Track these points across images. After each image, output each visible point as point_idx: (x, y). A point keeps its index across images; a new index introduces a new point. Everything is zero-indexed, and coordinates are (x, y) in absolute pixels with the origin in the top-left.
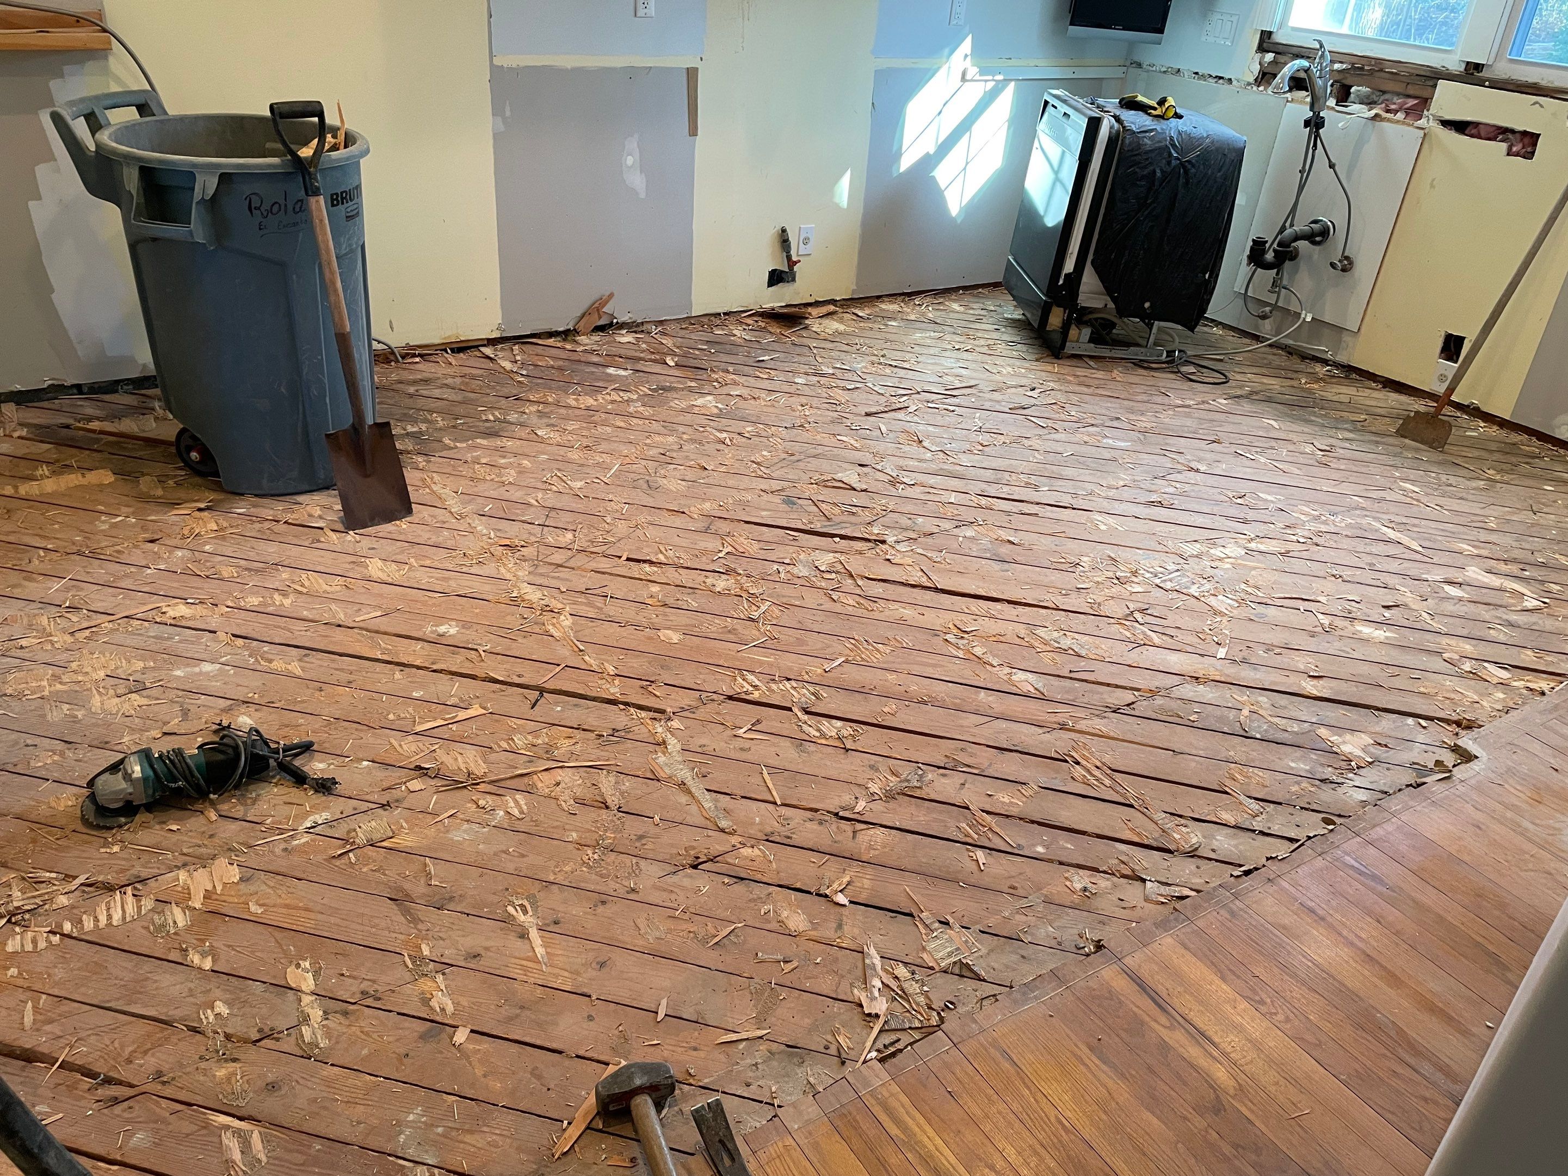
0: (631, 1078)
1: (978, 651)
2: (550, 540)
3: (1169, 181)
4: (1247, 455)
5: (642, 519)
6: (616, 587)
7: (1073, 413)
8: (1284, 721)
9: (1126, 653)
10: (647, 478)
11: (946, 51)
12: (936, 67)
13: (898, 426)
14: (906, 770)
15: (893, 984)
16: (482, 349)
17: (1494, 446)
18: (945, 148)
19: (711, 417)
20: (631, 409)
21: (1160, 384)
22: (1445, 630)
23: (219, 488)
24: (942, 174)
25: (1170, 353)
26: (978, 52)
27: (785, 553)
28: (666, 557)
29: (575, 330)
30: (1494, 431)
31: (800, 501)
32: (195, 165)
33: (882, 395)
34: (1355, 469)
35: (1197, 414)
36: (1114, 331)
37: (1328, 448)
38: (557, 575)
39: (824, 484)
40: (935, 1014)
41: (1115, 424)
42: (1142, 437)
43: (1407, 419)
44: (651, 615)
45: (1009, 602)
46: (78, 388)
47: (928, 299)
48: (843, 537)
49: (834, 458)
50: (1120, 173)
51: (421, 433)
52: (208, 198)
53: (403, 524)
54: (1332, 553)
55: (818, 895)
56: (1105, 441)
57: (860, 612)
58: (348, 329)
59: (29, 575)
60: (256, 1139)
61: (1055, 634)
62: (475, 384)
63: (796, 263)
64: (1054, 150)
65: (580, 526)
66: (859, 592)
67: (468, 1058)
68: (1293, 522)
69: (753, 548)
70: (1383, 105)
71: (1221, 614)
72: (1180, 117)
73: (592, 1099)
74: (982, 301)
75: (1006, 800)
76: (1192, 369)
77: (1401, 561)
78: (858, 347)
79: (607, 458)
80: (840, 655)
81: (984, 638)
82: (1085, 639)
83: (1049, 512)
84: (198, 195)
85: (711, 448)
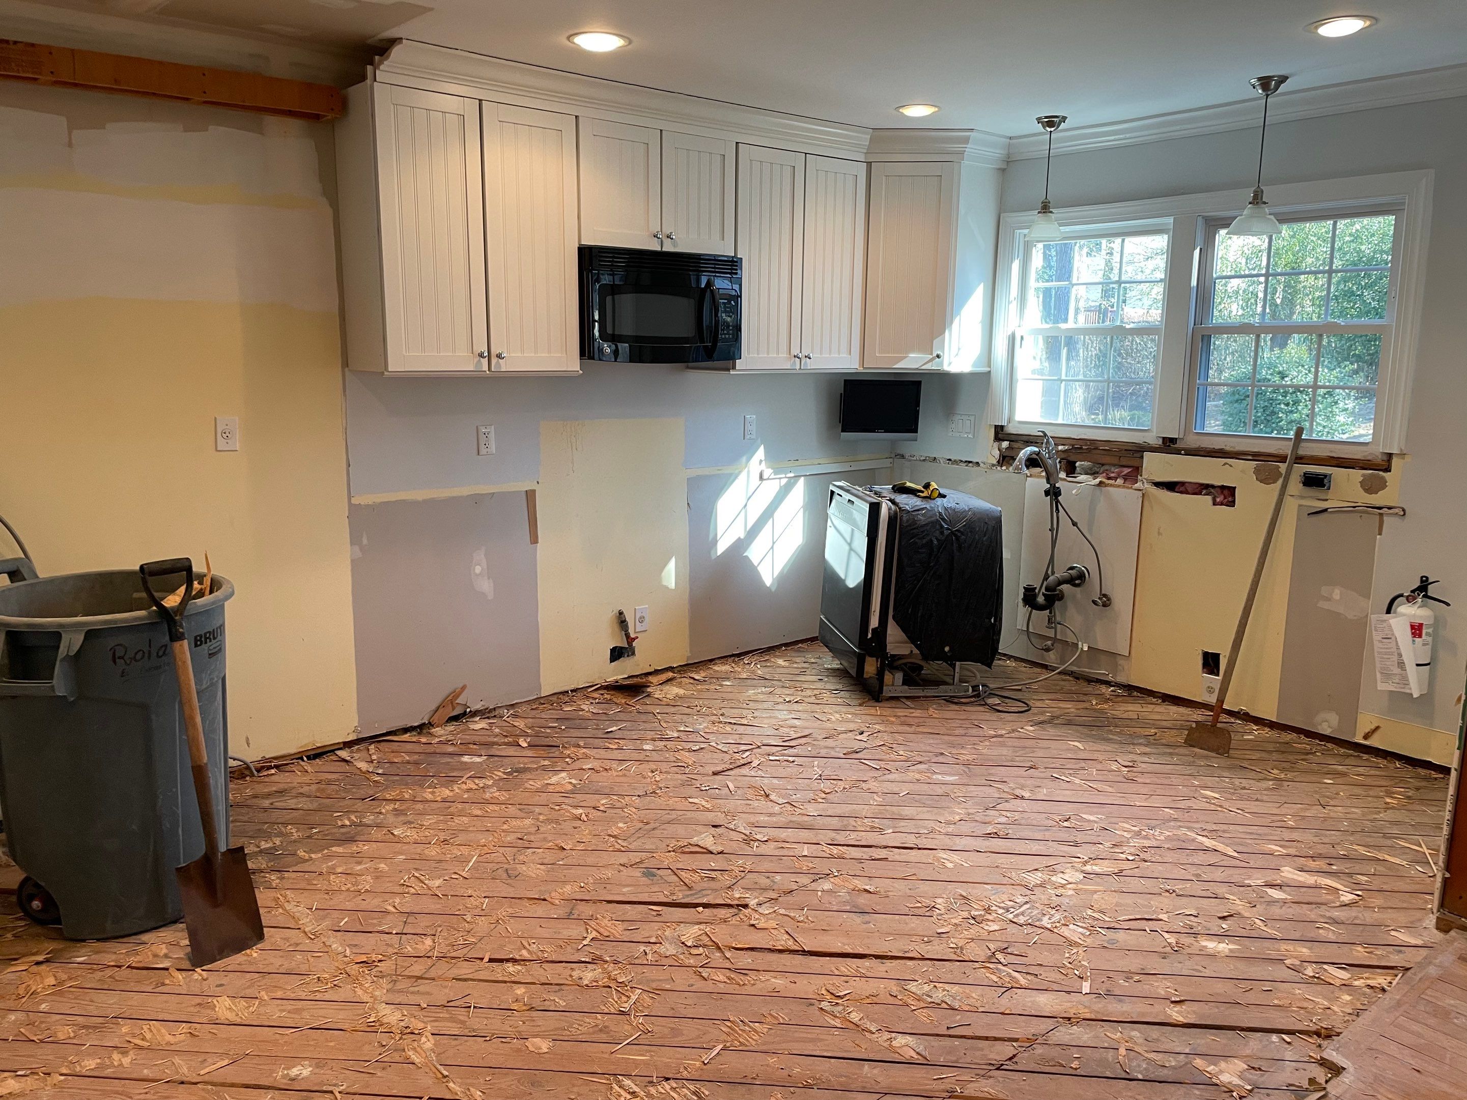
1: (855, 1017)
2: (409, 949)
3: (945, 547)
4: (1063, 778)
5: (503, 911)
6: (479, 995)
7: (901, 753)
8: (1161, 1055)
9: (997, 1000)
10: (506, 866)
11: (744, 459)
12: (737, 471)
13: (745, 782)
16: (338, 753)
17: (1271, 747)
18: (752, 533)
19: (566, 794)
20: (487, 796)
21: (973, 717)
22: (1279, 935)
23: (61, 936)
24: (754, 553)
25: (975, 688)
26: (770, 457)
27: (649, 931)
28: (529, 952)
29: (430, 723)
30: (1266, 732)
31: (659, 872)
32: (61, 626)
33: (726, 752)
34: (1159, 781)
35: (1010, 742)
36: (923, 672)
37: (1131, 764)
38: (416, 989)
39: (681, 850)
41: (941, 759)
42: (966, 770)
43: (1191, 731)
44: (517, 1022)
45: (877, 957)
47: (756, 657)
48: (706, 906)
49: (688, 823)
50: (903, 544)
51: (275, 848)
52: (72, 654)
53: (254, 953)
54: (1160, 868)
56: (934, 777)
57: (731, 988)
58: (205, 760)
61: (926, 988)
62: (331, 789)
63: (634, 639)
64: (845, 528)
65: (439, 929)
66: (728, 965)
68: (1119, 840)
69: (618, 930)
70: (1105, 474)
71: (1077, 944)
72: (944, 496)
74: (802, 654)
76: (996, 701)
77: (1223, 869)
78: (698, 708)
79: (465, 850)
80: (718, 1041)
81: (858, 1001)
82: (955, 989)
83: (896, 854)
84: (62, 651)
85: (567, 826)
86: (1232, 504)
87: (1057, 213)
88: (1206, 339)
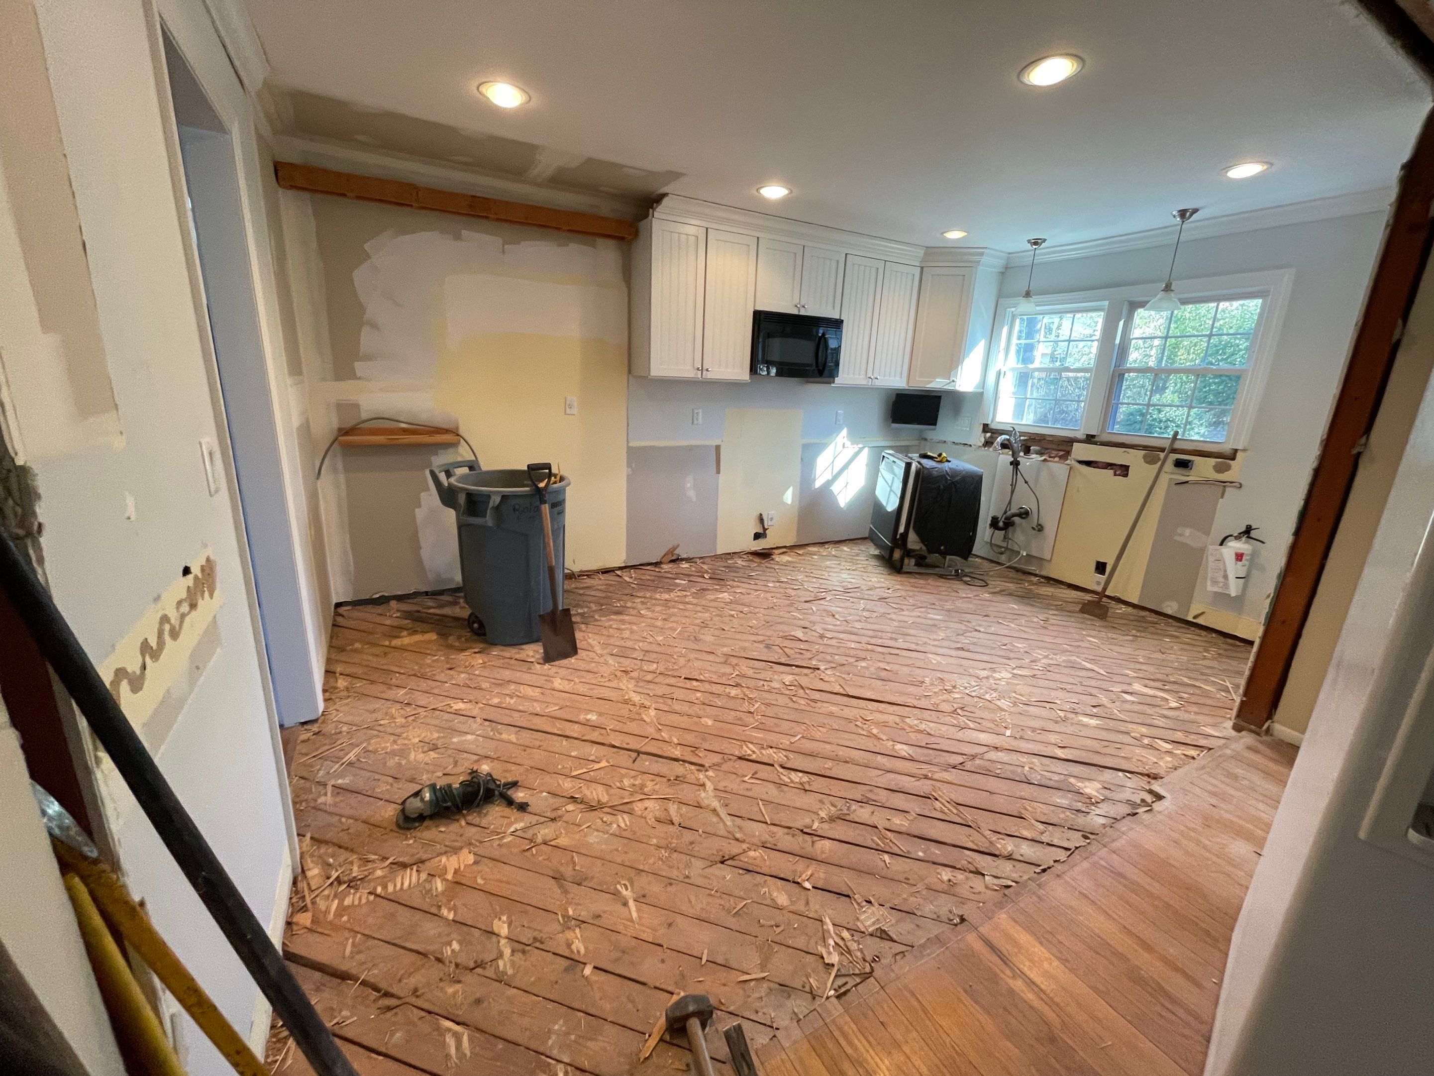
0: (687, 1006)
1: (875, 731)
2: (645, 668)
3: (948, 490)
4: (1004, 623)
5: (692, 656)
6: (679, 694)
7: (911, 601)
8: (1049, 774)
9: (955, 733)
10: (695, 635)
11: (835, 435)
12: (829, 442)
13: (822, 607)
14: (840, 803)
15: (841, 943)
16: (616, 571)
17: (1132, 618)
18: (836, 477)
19: (726, 604)
20: (687, 600)
21: (953, 586)
22: (1128, 719)
23: (486, 642)
24: (835, 488)
25: (957, 571)
26: (850, 434)
27: (767, 675)
28: (705, 677)
29: (661, 562)
30: (1131, 610)
31: (773, 647)
32: (491, 492)
33: (812, 592)
34: (1062, 630)
35: (975, 602)
36: (927, 560)
37: (1046, 619)
38: (648, 687)
39: (785, 638)
40: (867, 964)
41: (933, 606)
42: (948, 614)
43: (1084, 605)
44: (697, 709)
45: (889, 703)
46: (427, 593)
47: (832, 545)
48: (797, 666)
49: (790, 624)
50: (923, 486)
51: (584, 613)
52: (495, 506)
53: (573, 660)
54: (1058, 676)
55: (794, 882)
56: (929, 615)
57: (808, 709)
58: (554, 564)
59: (390, 686)
60: (465, 1039)
61: (916, 722)
62: (611, 589)
63: (767, 529)
64: (889, 476)
65: (661, 660)
66: (807, 697)
67: (591, 986)
68: (1034, 659)
69: (750, 673)
70: (1048, 455)
71: (1005, 710)
72: (950, 462)
73: (663, 1020)
74: (858, 546)
75: (898, 822)
76: (968, 579)
77: (1096, 680)
78: (799, 568)
79: (674, 625)
80: (799, 733)
81: (877, 724)
82: (932, 725)
83: (904, 653)
84: (491, 505)
85: (727, 619)
86: (1126, 475)
87: (1034, 299)
88: (1121, 376)
